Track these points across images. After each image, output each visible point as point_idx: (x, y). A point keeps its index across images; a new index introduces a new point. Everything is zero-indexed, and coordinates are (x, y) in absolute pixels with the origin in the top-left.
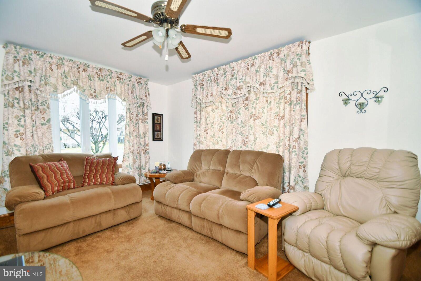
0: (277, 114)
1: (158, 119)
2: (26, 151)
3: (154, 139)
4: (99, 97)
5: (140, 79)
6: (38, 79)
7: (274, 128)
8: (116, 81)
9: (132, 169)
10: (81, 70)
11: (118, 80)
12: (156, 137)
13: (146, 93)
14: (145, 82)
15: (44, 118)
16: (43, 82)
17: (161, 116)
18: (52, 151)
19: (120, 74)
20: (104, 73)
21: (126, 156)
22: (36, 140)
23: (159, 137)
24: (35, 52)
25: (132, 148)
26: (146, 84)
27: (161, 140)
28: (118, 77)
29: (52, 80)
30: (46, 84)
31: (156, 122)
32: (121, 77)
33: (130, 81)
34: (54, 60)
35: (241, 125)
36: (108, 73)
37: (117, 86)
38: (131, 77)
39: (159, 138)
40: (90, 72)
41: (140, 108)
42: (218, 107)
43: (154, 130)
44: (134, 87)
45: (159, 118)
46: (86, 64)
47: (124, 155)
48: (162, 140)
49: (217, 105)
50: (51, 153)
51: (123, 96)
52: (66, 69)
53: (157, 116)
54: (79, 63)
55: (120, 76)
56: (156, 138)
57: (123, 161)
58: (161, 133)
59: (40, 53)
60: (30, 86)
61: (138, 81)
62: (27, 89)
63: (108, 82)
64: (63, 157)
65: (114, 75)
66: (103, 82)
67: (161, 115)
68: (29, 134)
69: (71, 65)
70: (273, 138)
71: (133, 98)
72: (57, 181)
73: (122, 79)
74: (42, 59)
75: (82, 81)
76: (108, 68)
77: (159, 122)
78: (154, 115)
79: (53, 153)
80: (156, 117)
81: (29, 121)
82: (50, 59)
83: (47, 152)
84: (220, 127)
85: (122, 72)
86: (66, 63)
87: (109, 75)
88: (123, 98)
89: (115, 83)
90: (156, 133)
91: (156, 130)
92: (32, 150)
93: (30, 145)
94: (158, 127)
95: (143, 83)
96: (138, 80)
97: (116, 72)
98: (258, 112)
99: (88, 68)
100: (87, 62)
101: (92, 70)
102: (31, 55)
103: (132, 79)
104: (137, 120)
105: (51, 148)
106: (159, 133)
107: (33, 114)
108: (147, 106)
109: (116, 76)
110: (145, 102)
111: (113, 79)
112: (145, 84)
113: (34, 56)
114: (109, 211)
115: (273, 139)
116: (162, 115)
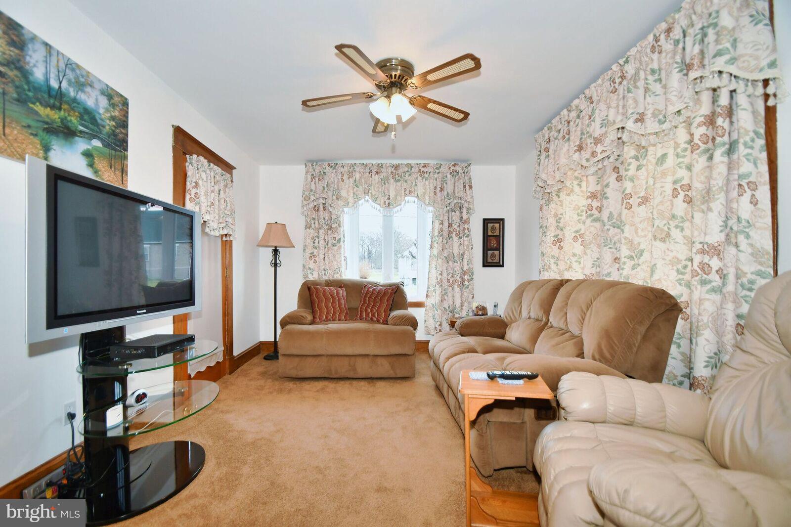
0: (680, 185)
1: (493, 229)
2: (319, 275)
3: (486, 264)
4: (394, 205)
5: (455, 165)
6: (330, 194)
7: (671, 222)
8: (417, 178)
9: (439, 310)
10: (374, 173)
11: (421, 176)
12: (489, 260)
13: (465, 187)
14: (465, 169)
15: (334, 238)
16: (334, 197)
17: (500, 223)
18: (341, 276)
19: (423, 167)
20: (401, 171)
21: (432, 289)
22: (327, 262)
23: (496, 260)
24: (329, 165)
25: (440, 277)
26: (466, 171)
27: (500, 264)
28: (420, 171)
29: (344, 193)
30: (338, 199)
31: (490, 233)
32: (425, 170)
33: (439, 173)
34: (346, 169)
35: (610, 223)
36: (406, 169)
37: (419, 184)
38: (440, 167)
39: (494, 261)
40: (384, 173)
41: (455, 212)
42: (572, 191)
43: (486, 248)
44: (444, 181)
45: (497, 225)
46: (378, 165)
47: (428, 288)
48: (502, 266)
49: (571, 187)
50: (339, 278)
51: (427, 197)
52: (357, 176)
53: (492, 223)
54: (371, 165)
55: (422, 169)
56: (490, 263)
57: (427, 297)
58: (500, 252)
59: (333, 164)
60: (324, 204)
61: (451, 170)
62: (321, 206)
63: (406, 181)
64: (343, 283)
65: (415, 169)
66: (399, 184)
67: (501, 221)
68: (322, 257)
69: (362, 170)
70: (668, 249)
71: (443, 198)
72: (327, 309)
73: (427, 172)
74: (334, 171)
75: (374, 186)
76: (406, 162)
77: (497, 233)
78: (486, 222)
79: (342, 278)
80: (490, 225)
81: (322, 242)
82: (342, 168)
83: (337, 277)
84: (577, 232)
85: (425, 162)
86: (357, 169)
87: (408, 171)
88: (427, 201)
89: (416, 181)
90: (490, 252)
91: (489, 248)
92: (323, 274)
93: (322, 268)
94: (493, 243)
95: (461, 171)
96: (452, 168)
97: (417, 164)
98: (645, 187)
99: (382, 169)
100: (379, 162)
101: (385, 171)
102: (325, 169)
103: (442, 169)
104: (450, 233)
105: (339, 273)
106: (497, 252)
107: (326, 234)
108: (469, 209)
109: (417, 170)
110: (463, 202)
111: (414, 176)
112: (464, 173)
113: (328, 170)
114: (367, 356)
115: (667, 251)
116: (503, 220)
